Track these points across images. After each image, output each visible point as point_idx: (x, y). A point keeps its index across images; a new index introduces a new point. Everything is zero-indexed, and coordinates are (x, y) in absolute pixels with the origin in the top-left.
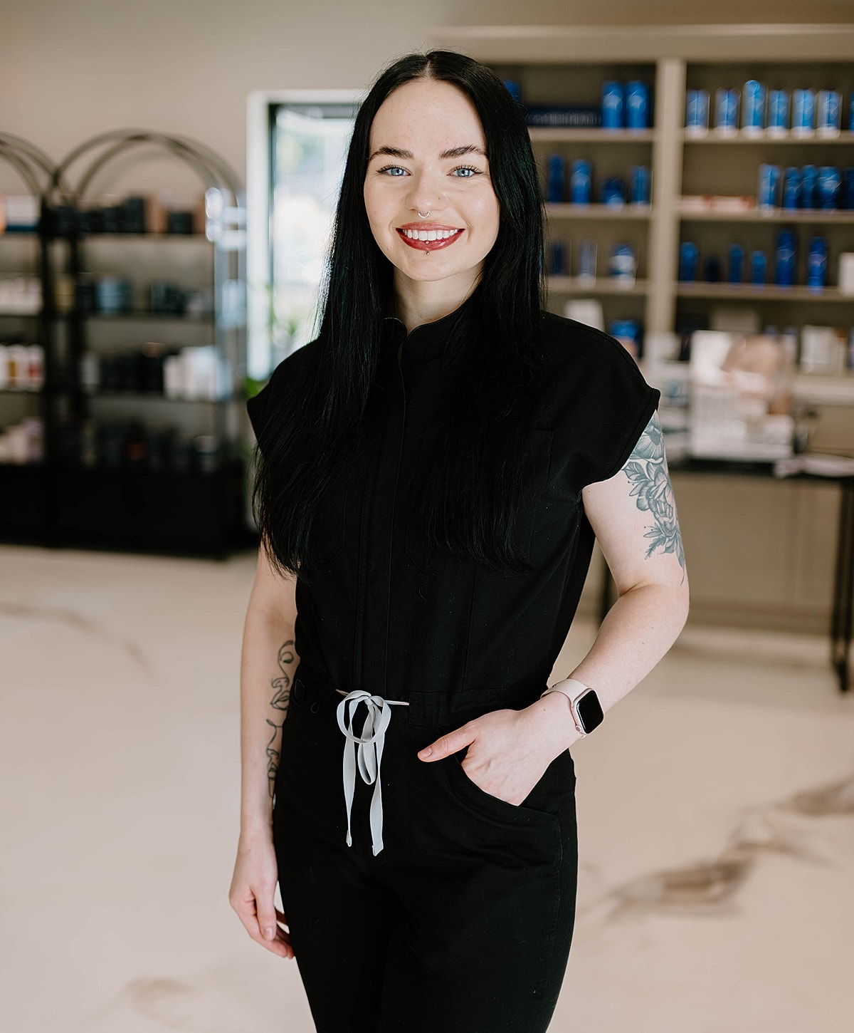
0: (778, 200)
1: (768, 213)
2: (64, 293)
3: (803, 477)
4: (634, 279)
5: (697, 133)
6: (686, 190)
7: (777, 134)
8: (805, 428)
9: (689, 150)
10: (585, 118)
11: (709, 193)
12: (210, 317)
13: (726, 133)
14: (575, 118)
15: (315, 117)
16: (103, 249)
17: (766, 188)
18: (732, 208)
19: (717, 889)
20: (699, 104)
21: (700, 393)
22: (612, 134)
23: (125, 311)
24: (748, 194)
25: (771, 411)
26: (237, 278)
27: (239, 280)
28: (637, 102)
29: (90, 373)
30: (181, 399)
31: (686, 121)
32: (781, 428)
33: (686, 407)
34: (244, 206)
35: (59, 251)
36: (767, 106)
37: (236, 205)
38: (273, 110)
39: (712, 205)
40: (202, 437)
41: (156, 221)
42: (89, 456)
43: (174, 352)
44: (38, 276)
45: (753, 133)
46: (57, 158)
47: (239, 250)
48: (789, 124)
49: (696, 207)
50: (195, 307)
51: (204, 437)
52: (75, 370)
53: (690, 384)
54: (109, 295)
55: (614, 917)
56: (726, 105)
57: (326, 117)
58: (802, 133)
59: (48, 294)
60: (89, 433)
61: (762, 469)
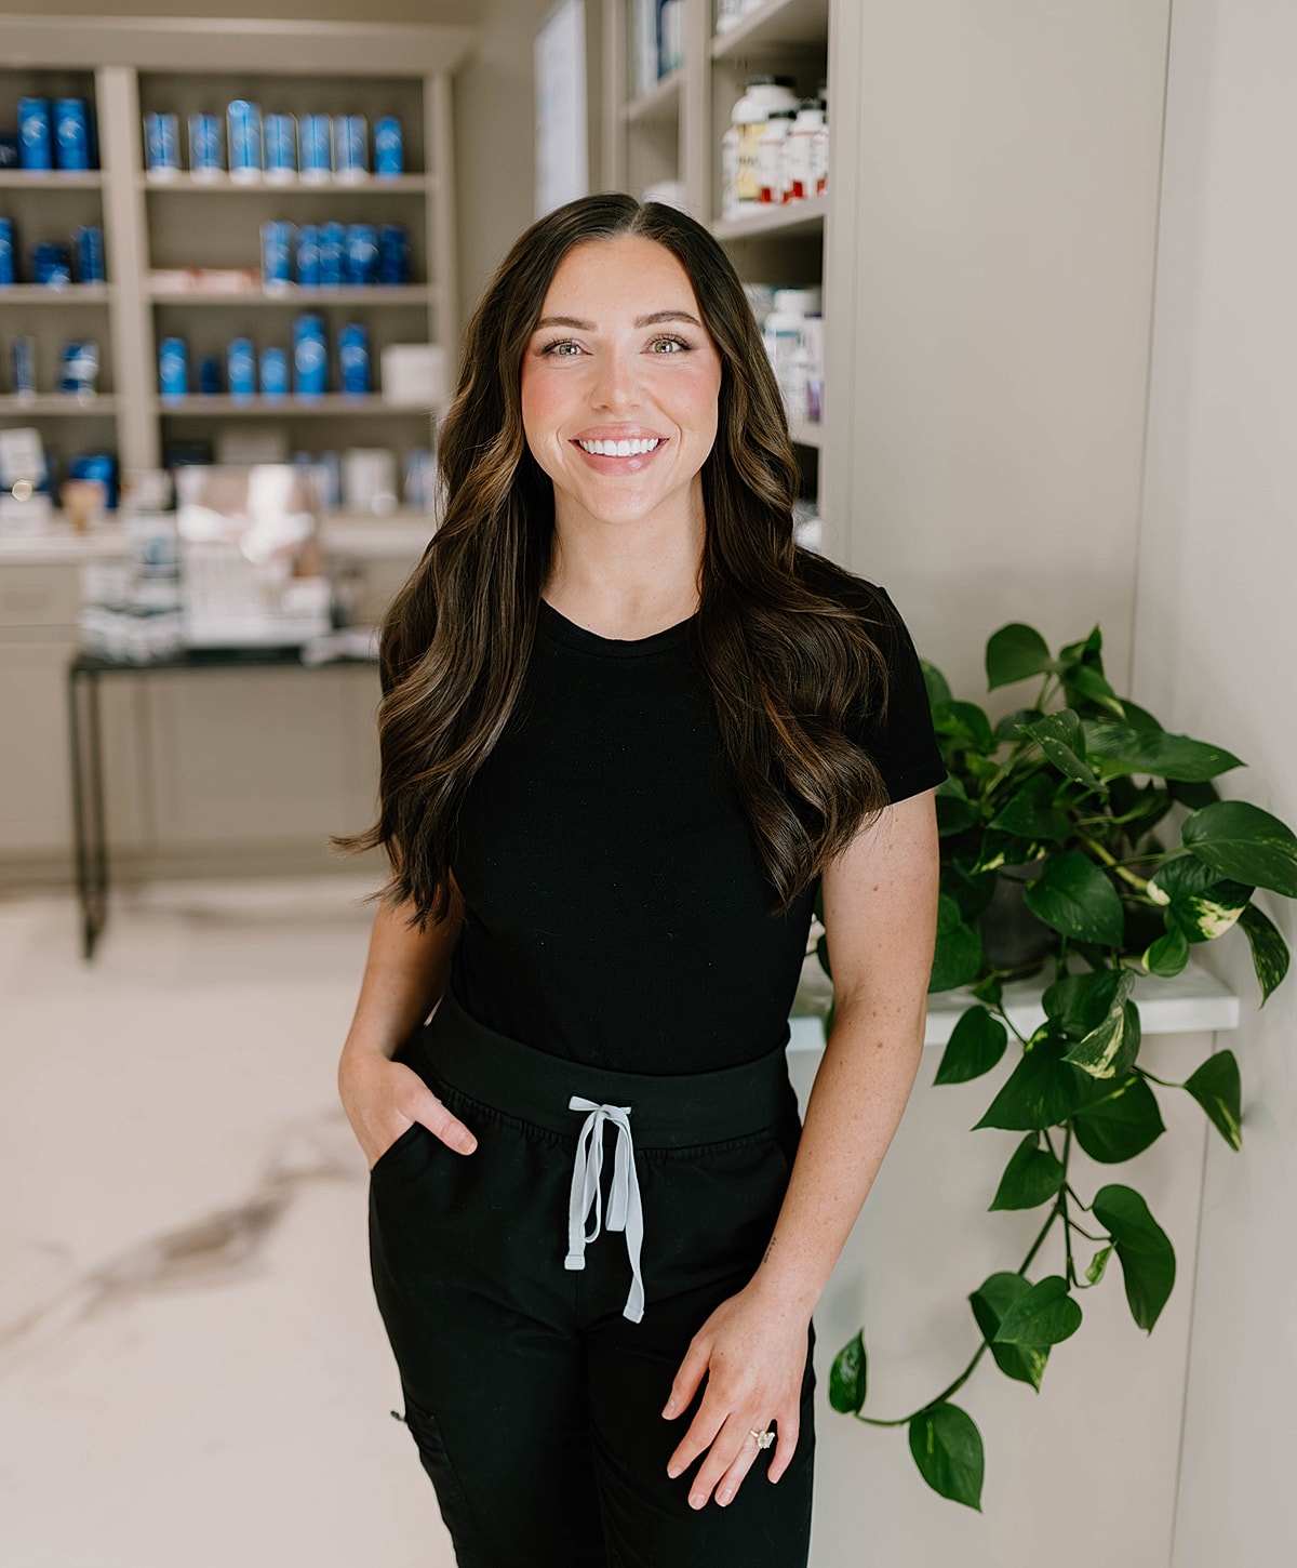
0: (292, 273)
1: (278, 291)
3: (346, 661)
4: (97, 395)
5: (164, 176)
6: (157, 261)
7: (280, 177)
8: (348, 593)
9: (153, 200)
11: (196, 266)
13: (206, 176)
17: (275, 256)
18: (227, 285)
19: (238, 1246)
20: (164, 133)
21: (193, 554)
22: (36, 177)
24: (250, 266)
25: (298, 571)
28: (70, 128)
31: (146, 162)
32: (312, 597)
33: (176, 576)
36: (262, 137)
39: (197, 283)
45: (245, 177)
48: (297, 163)
49: (175, 285)
53: (179, 541)
55: (88, 1313)
56: (203, 136)
58: (315, 178)
61: (288, 655)
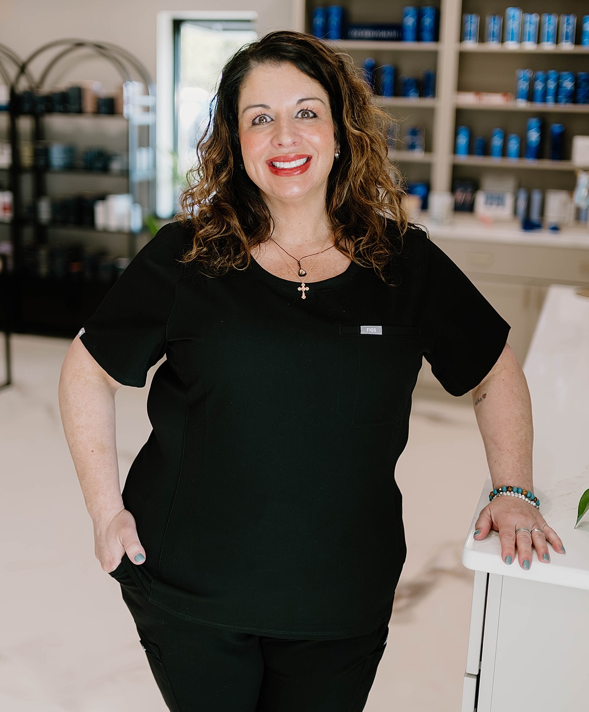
0: (530, 96)
1: (522, 104)
2: (27, 155)
4: (424, 152)
5: (471, 45)
6: (461, 87)
7: (530, 46)
9: (463, 57)
10: (390, 34)
11: (478, 90)
12: (126, 173)
13: (493, 46)
14: (383, 34)
15: (217, 30)
16: (57, 123)
17: (523, 86)
18: (495, 101)
20: (472, 23)
22: (409, 45)
23: (70, 167)
24: (508, 91)
26: (148, 146)
27: (150, 148)
28: (428, 21)
29: (45, 211)
30: (106, 231)
31: (462, 38)
34: (155, 95)
35: (25, 124)
36: (522, 25)
37: (148, 94)
38: (177, 24)
39: (480, 99)
40: (119, 259)
41: (89, 104)
42: (43, 270)
43: (103, 197)
44: (9, 142)
45: (511, 46)
46: (23, 56)
47: (150, 125)
48: (538, 39)
49: (469, 100)
50: (116, 166)
51: (121, 259)
52: (34, 209)
54: (57, 157)
56: (493, 26)
57: (224, 30)
58: (547, 47)
59: (16, 154)
60: (43, 253)
